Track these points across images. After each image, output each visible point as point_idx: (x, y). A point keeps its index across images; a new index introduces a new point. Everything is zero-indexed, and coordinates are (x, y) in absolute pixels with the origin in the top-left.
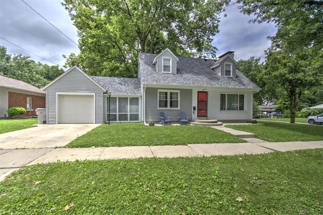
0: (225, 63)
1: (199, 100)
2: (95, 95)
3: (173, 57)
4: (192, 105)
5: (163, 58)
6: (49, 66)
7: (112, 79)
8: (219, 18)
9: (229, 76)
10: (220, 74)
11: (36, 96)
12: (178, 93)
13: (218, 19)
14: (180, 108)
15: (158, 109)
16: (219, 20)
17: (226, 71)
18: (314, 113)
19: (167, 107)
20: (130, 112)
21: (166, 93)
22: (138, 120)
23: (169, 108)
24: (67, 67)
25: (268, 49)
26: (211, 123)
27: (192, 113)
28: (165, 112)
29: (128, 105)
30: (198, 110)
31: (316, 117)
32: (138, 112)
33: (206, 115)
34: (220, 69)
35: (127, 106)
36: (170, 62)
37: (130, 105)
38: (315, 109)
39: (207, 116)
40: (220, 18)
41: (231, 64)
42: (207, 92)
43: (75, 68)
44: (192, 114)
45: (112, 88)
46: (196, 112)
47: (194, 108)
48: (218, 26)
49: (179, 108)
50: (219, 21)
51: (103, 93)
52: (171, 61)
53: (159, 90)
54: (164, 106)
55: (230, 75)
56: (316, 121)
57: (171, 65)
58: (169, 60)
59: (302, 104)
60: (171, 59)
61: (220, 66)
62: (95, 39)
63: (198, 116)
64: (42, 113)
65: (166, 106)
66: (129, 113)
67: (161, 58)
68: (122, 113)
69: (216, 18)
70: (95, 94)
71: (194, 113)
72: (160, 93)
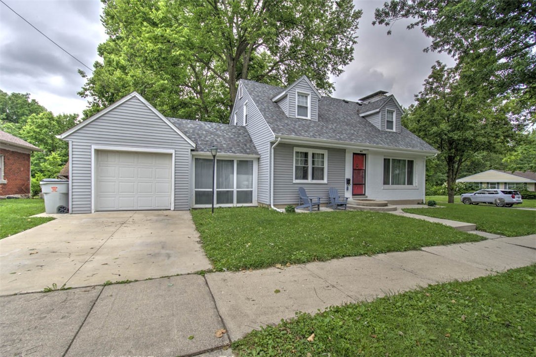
0: (387, 108)
1: (354, 168)
2: (175, 154)
3: (313, 92)
4: (345, 176)
5: (298, 92)
6: (6, 94)
7: (197, 124)
8: (356, 37)
9: (391, 131)
10: (380, 126)
11: (12, 151)
12: (323, 154)
13: (354, 38)
14: (328, 180)
15: (294, 182)
16: (355, 40)
17: (387, 121)
18: (460, 189)
19: (307, 179)
20: (237, 188)
21: (306, 154)
22: (251, 202)
23: (310, 180)
24: (87, 95)
25: (420, 93)
26: (381, 206)
27: (344, 189)
28: (306, 188)
29: (233, 174)
30: (353, 184)
31: (473, 194)
32: (252, 188)
33: (364, 193)
34: (380, 117)
35: (231, 176)
36: (307, 100)
37: (237, 174)
38: (461, 183)
39: (364, 195)
40: (358, 37)
41: (394, 111)
42: (365, 154)
43: (135, 96)
44: (344, 192)
45: (202, 140)
46: (350, 187)
47: (348, 181)
48: (352, 49)
49: (325, 181)
50: (354, 42)
51: (190, 150)
52: (309, 98)
53: (296, 149)
54: (302, 176)
55: (392, 129)
56: (473, 200)
57: (309, 105)
58: (305, 96)
59: (442, 176)
60: (309, 94)
61: (380, 113)
62: (160, 46)
63: (353, 195)
64: (57, 190)
65: (305, 177)
66: (235, 190)
67: (294, 92)
68: (222, 188)
69: (351, 37)
70: (176, 151)
71: (347, 189)
72: (297, 153)
